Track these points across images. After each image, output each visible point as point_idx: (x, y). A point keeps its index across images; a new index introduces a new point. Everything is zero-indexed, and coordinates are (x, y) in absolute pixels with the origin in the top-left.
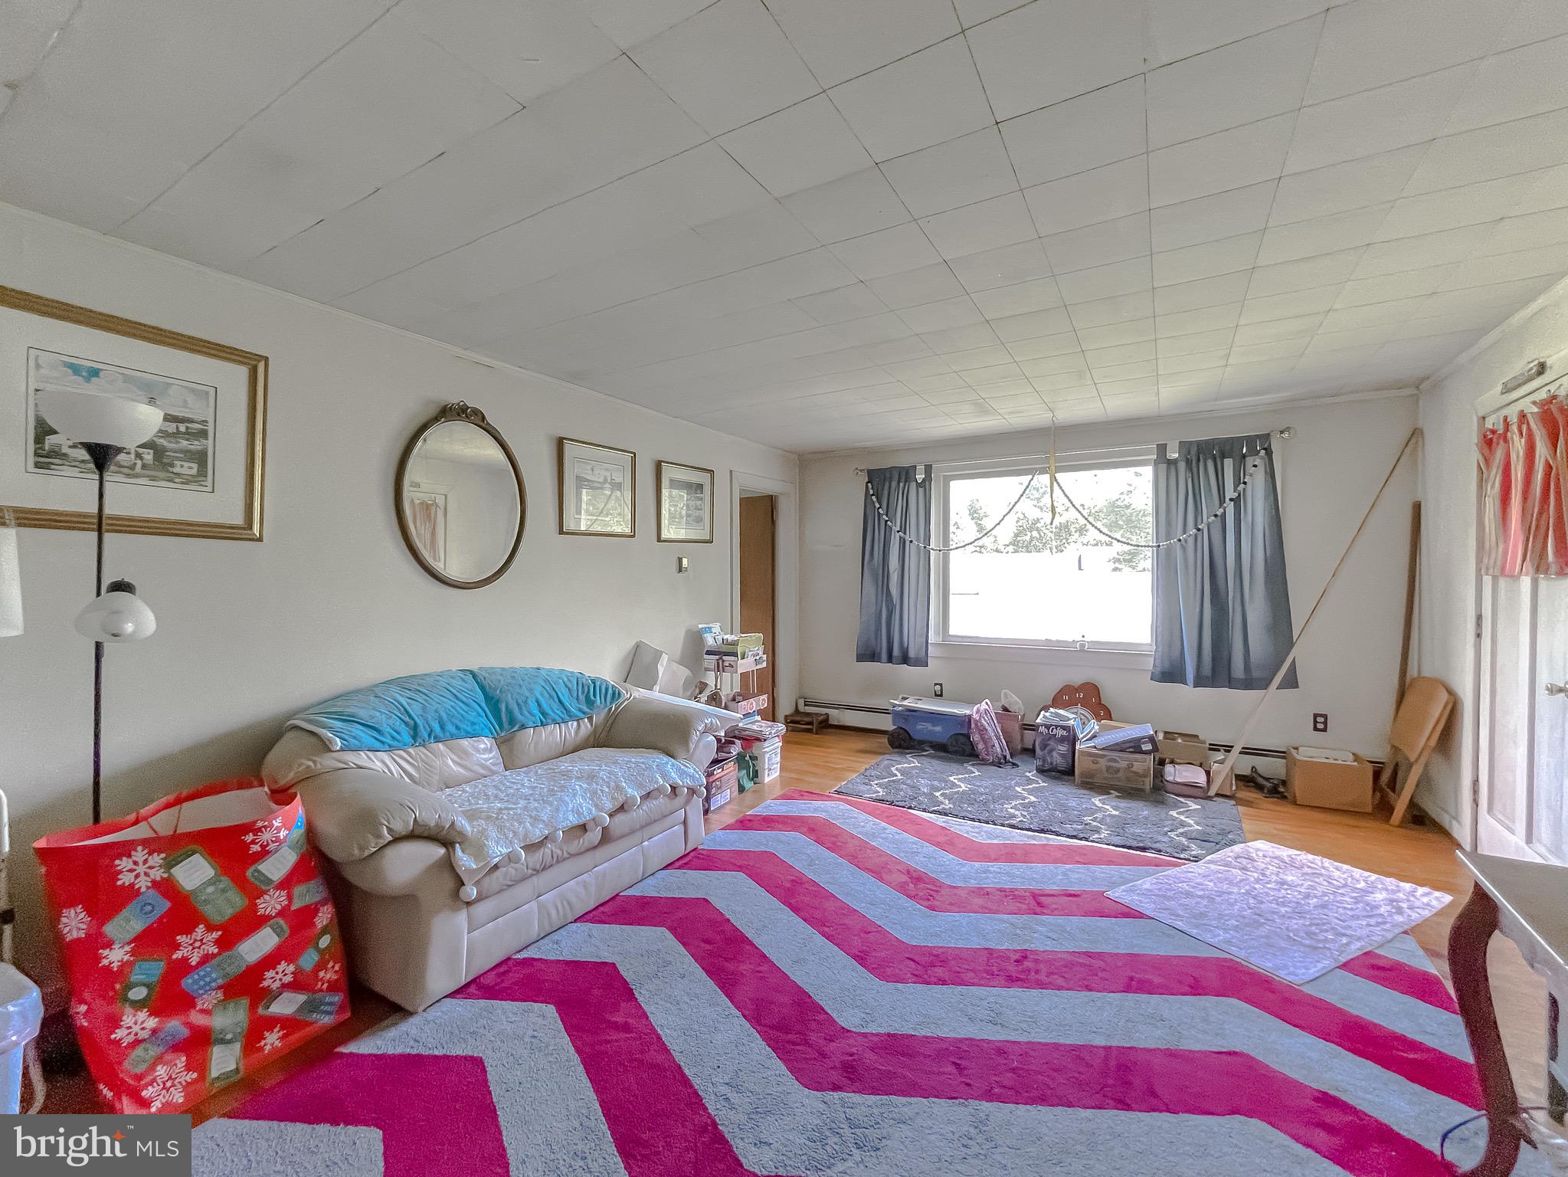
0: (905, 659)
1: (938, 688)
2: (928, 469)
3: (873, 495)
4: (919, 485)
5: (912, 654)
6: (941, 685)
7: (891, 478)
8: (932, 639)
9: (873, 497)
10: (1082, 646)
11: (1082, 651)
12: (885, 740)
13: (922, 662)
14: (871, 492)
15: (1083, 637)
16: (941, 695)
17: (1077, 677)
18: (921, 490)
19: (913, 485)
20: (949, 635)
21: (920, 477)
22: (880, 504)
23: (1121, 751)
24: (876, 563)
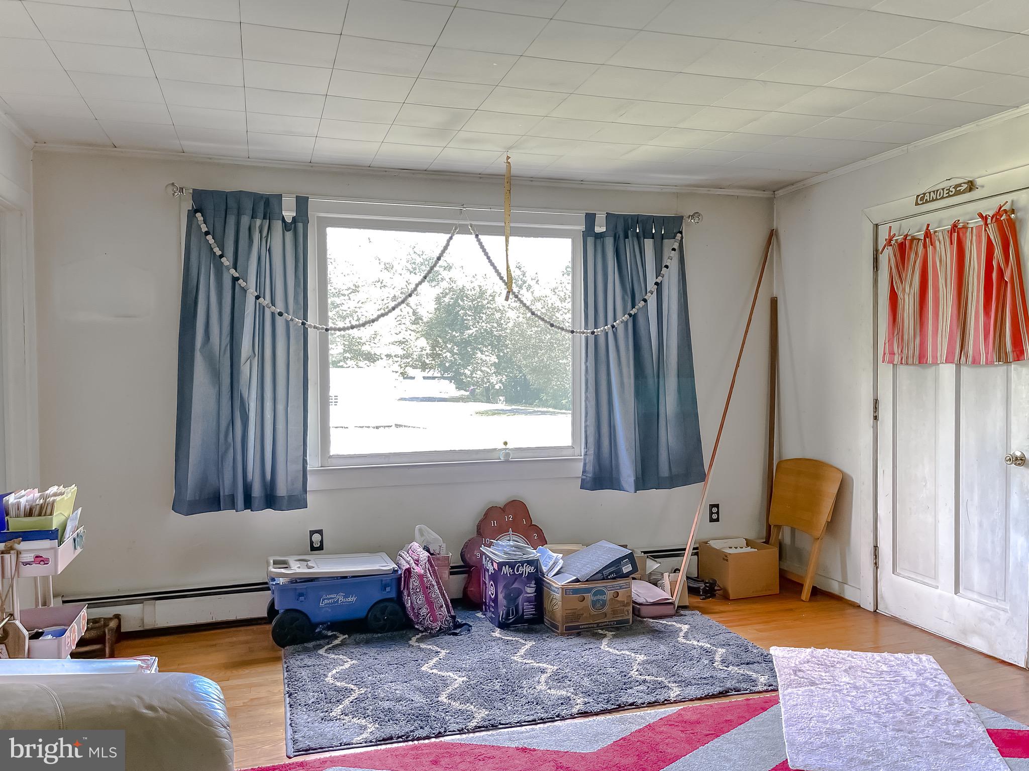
0: (271, 501)
1: (316, 538)
2: (302, 203)
3: (207, 233)
4: (286, 226)
5: (282, 490)
6: (320, 532)
7: (239, 209)
8: (313, 464)
9: (209, 237)
10: (507, 455)
11: (507, 461)
12: (264, 635)
13: (297, 501)
14: (204, 228)
15: (506, 443)
16: (321, 548)
17: (499, 495)
18: (289, 235)
19: (278, 225)
20: (331, 457)
21: (289, 214)
22: (222, 249)
23: (604, 579)
24: (217, 348)
